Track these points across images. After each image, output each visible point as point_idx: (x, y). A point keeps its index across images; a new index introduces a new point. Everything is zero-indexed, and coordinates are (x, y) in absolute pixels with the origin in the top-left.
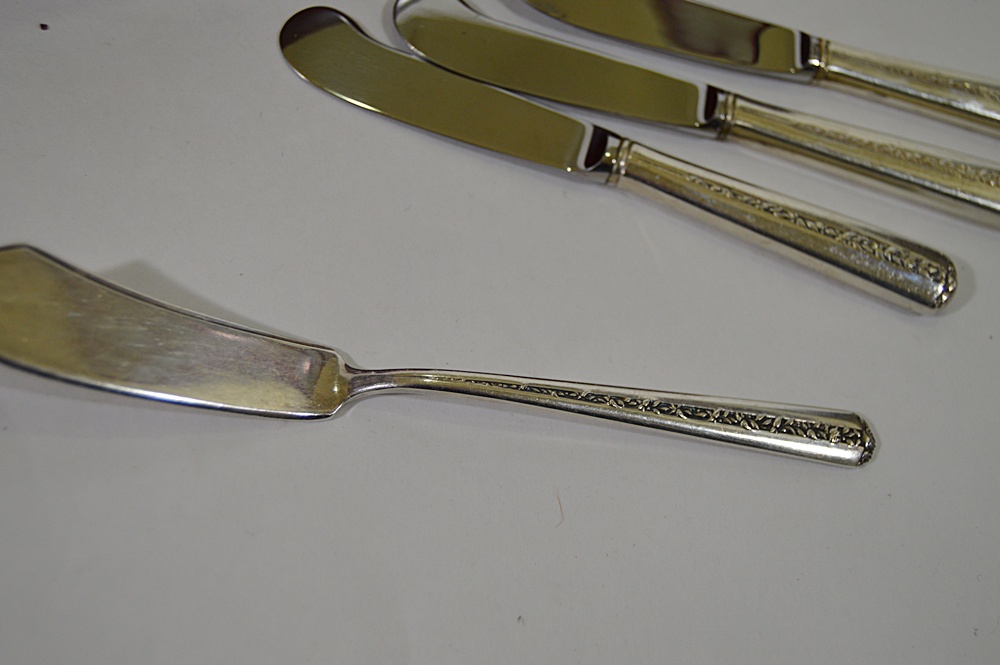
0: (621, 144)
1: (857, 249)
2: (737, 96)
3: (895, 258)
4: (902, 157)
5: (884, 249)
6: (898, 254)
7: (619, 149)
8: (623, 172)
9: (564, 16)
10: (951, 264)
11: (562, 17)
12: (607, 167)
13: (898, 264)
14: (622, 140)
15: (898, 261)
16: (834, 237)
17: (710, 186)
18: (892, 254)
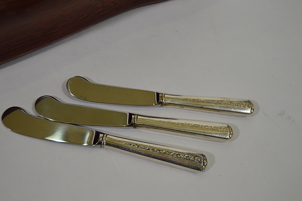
0: (104, 136)
1: (176, 157)
2: (138, 115)
3: (187, 158)
4: (188, 126)
5: (184, 156)
6: (188, 157)
7: (103, 137)
8: (105, 144)
9: (86, 99)
10: (205, 157)
11: (85, 100)
12: (100, 143)
13: (188, 160)
14: (104, 134)
15: (188, 158)
16: (169, 154)
17: (131, 145)
18: (186, 157)
